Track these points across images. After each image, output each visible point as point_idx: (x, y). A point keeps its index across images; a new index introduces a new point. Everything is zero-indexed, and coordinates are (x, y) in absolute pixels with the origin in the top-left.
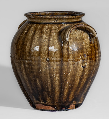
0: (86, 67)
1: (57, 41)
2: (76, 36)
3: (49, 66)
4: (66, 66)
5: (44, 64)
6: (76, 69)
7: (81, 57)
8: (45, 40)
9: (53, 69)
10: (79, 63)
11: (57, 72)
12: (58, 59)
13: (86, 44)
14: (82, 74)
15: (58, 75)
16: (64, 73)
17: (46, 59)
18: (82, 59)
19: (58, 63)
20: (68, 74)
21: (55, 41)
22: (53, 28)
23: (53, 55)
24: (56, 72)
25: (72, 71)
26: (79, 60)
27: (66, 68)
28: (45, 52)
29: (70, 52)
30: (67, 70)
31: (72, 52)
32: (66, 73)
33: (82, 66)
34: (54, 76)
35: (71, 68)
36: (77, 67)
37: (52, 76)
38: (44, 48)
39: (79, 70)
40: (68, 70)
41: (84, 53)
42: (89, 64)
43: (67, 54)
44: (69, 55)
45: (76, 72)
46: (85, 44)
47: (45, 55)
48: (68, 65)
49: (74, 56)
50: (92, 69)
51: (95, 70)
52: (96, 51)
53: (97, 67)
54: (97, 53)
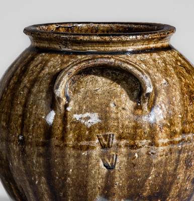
0: (116, 166)
1: (44, 95)
2: (95, 87)
3: (22, 154)
4: (58, 159)
5: (15, 148)
6: (84, 170)
7: (99, 139)
8: (23, 91)
9: (31, 164)
10: (94, 156)
11: (40, 172)
12: (41, 140)
13: (120, 108)
14: (106, 183)
15: (43, 179)
16: (56, 175)
17: (18, 137)
18: (103, 147)
19: (41, 150)
20: (66, 180)
21: (41, 94)
22: (49, 64)
23: (30, 128)
24: (38, 170)
25: (75, 172)
26: (93, 148)
27: (60, 164)
28: (17, 121)
29: (68, 126)
30: (61, 168)
31: (74, 126)
32: (60, 178)
33: (101, 164)
34: (35, 180)
35: (72, 165)
36: (87, 165)
37: (32, 180)
38: (17, 111)
39: (93, 172)
40: (64, 170)
41: (110, 130)
42: (125, 159)
43: (61, 128)
44: (66, 132)
45: (87, 176)
46: (117, 108)
47: (16, 127)
48: (63, 157)
49: (79, 136)
50: (140, 174)
51: (156, 177)
52: (156, 130)
53: (164, 169)
54: (160, 135)
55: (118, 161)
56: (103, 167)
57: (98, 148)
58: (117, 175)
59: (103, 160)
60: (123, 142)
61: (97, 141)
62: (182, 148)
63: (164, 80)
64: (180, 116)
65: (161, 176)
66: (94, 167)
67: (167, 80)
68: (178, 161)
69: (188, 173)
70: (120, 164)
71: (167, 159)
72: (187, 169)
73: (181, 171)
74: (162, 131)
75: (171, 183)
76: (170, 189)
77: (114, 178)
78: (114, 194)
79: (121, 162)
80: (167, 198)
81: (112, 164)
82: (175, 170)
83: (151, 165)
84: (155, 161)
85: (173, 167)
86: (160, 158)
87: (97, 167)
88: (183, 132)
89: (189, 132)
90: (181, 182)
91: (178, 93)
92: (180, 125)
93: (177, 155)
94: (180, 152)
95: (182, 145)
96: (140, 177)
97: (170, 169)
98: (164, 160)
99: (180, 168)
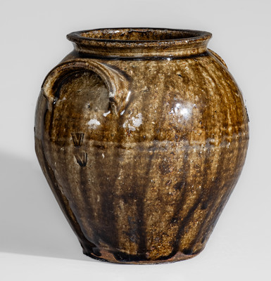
0: (87, 163)
4: (48, 152)
7: (73, 137)
13: (93, 110)
14: (81, 178)
18: (75, 144)
25: (59, 165)
26: (68, 145)
31: (57, 123)
36: (65, 160)
39: (70, 167)
41: (81, 130)
42: (93, 158)
44: (52, 128)
45: (66, 170)
46: (90, 110)
49: (59, 132)
50: (109, 174)
51: (125, 178)
52: (123, 134)
53: (134, 171)
54: (127, 139)
55: (88, 159)
56: (76, 163)
57: (72, 145)
58: (88, 172)
59: (76, 157)
60: (91, 142)
61: (71, 138)
62: (154, 153)
63: (146, 87)
64: (153, 123)
65: (131, 177)
66: (69, 162)
67: (149, 88)
68: (149, 165)
69: (166, 179)
70: (90, 163)
71: (135, 162)
72: (162, 174)
73: (154, 175)
74: (129, 136)
75: (145, 186)
76: (145, 191)
77: (86, 175)
78: (90, 189)
79: (91, 160)
80: (144, 199)
81: (84, 161)
82: (147, 173)
83: (118, 166)
84: (122, 163)
85: (145, 171)
86: (127, 161)
87: (72, 163)
88: (156, 138)
89: (164, 139)
90: (157, 186)
91: (157, 101)
92: (152, 131)
93: (148, 160)
94: (151, 157)
95: (153, 151)
96: (109, 176)
97: (140, 172)
98: (132, 163)
99: (153, 173)
